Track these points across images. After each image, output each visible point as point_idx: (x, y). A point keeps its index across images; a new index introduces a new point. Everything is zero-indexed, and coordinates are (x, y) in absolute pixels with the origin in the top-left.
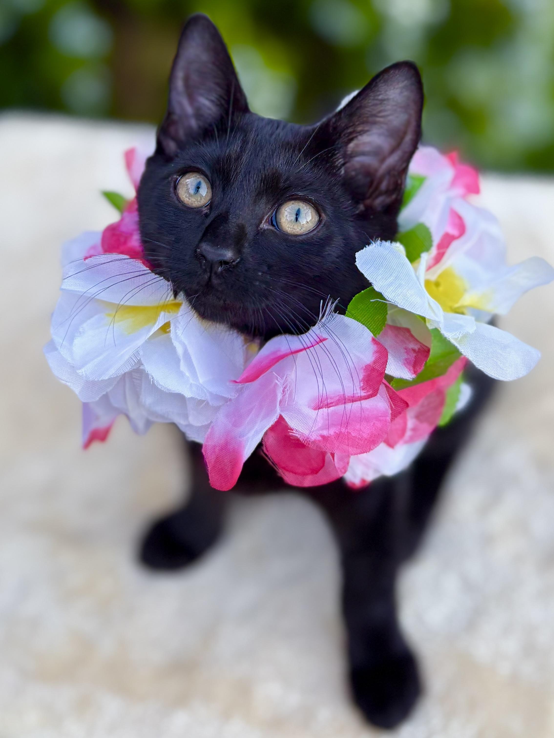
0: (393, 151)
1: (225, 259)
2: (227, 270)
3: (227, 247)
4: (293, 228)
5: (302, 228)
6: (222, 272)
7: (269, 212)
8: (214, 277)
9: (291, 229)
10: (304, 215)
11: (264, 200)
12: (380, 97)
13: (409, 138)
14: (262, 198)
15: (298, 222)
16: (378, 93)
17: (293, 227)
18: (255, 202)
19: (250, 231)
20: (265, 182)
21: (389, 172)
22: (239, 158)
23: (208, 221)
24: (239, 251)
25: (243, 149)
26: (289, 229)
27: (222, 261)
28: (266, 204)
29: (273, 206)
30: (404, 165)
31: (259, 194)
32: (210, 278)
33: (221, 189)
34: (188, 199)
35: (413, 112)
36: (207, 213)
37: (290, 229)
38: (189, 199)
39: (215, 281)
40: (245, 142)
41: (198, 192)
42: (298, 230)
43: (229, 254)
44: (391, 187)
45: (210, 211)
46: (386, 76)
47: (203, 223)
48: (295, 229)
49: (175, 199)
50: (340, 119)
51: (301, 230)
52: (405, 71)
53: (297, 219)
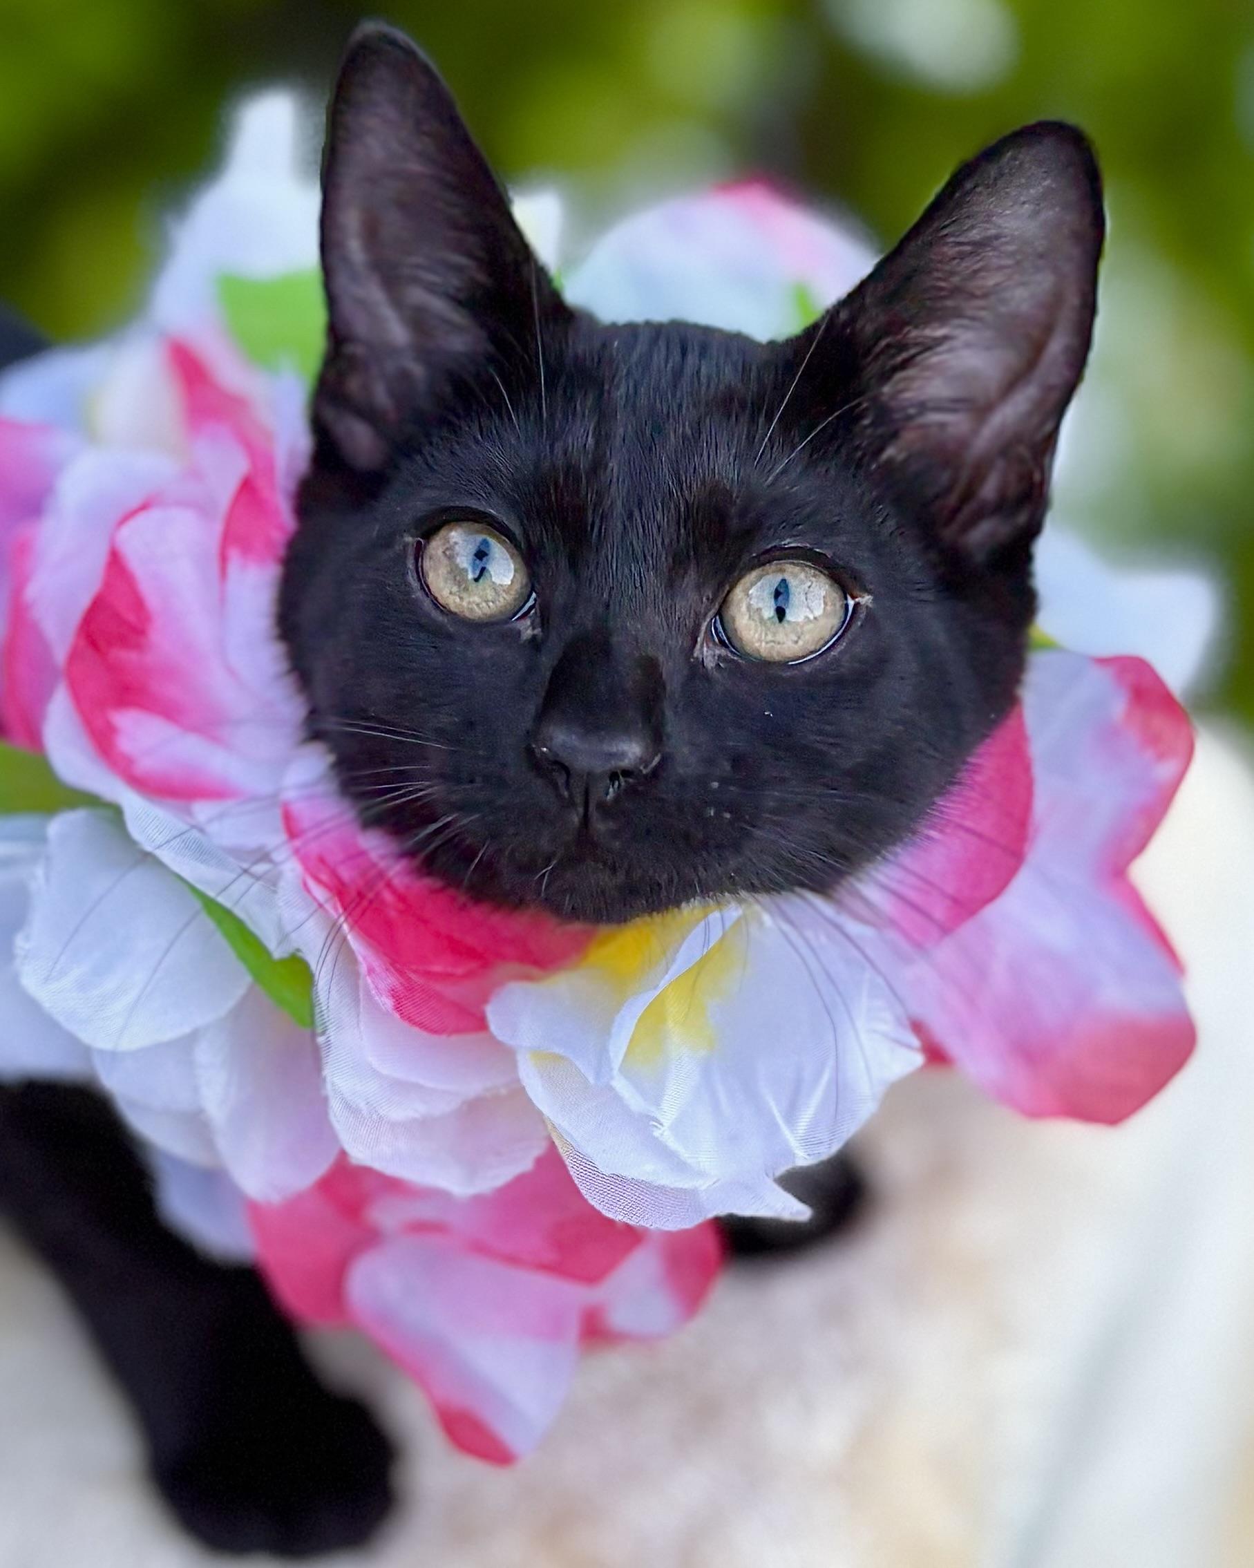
0: (1012, 384)
1: (626, 763)
2: (632, 792)
3: (626, 730)
4: (773, 642)
5: (799, 638)
6: (617, 799)
7: (710, 610)
8: (594, 814)
9: (769, 645)
10: (803, 598)
11: (692, 577)
12: (975, 235)
13: (1057, 346)
14: (686, 573)
15: (785, 623)
16: (969, 222)
17: (773, 639)
18: (671, 585)
19: (672, 672)
20: (690, 525)
21: (1005, 448)
22: (598, 464)
23: (547, 661)
24: (657, 737)
25: (602, 437)
26: (761, 645)
27: (619, 772)
28: (699, 587)
29: (718, 590)
30: (1048, 427)
31: (679, 562)
32: (586, 819)
33: (564, 563)
34: (458, 600)
35: (1070, 269)
36: (534, 637)
37: (763, 644)
38: (461, 598)
39: (600, 826)
40: (604, 415)
41: (485, 573)
42: (790, 644)
43: (631, 750)
44: (1014, 490)
45: (542, 631)
46: (993, 171)
47: (531, 669)
48: (779, 643)
49: (427, 604)
50: (862, 309)
51: (796, 642)
52: (1047, 148)
53: (781, 613)
